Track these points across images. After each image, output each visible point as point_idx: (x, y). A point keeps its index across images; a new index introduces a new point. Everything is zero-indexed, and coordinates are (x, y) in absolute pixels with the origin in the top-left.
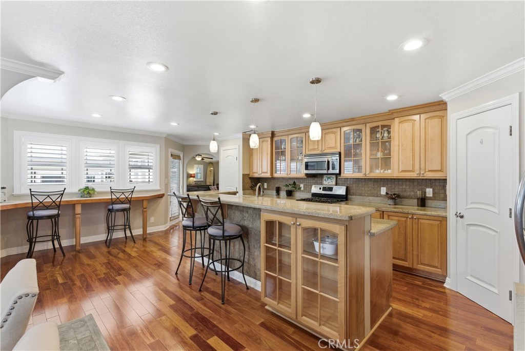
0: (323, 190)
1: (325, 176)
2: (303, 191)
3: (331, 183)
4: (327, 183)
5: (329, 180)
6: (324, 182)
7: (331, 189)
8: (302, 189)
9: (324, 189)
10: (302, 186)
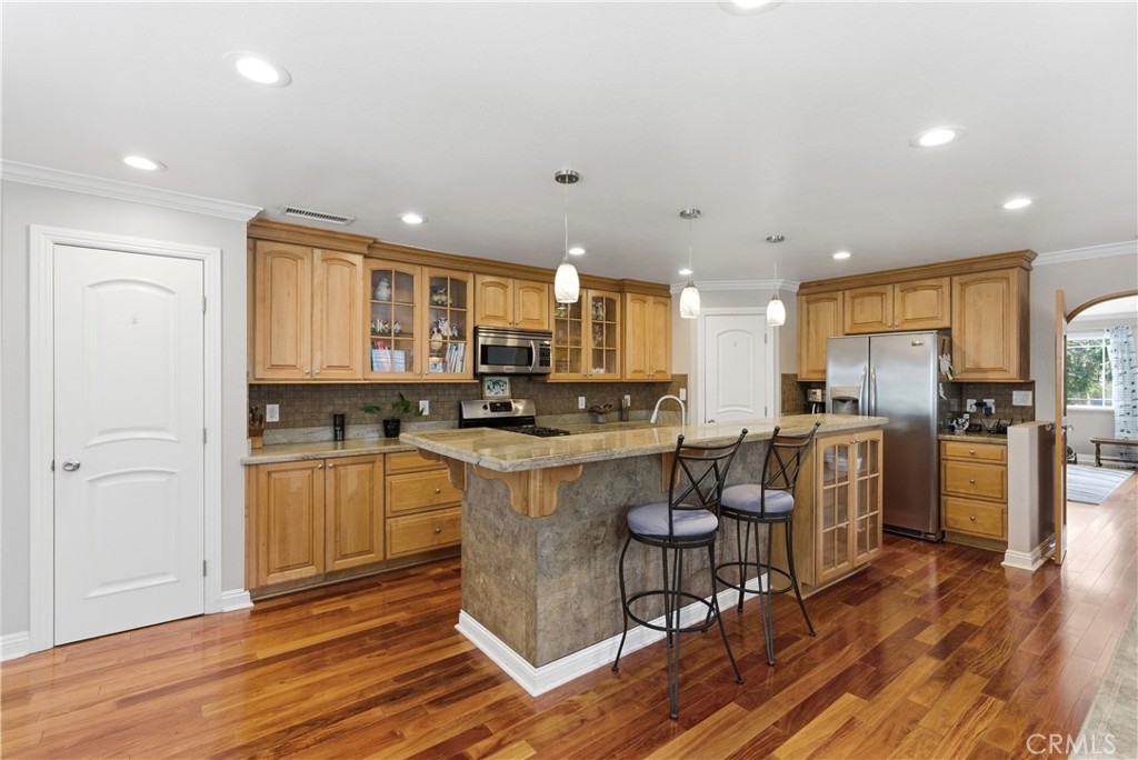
0: (492, 410)
1: (487, 378)
2: (427, 419)
3: (501, 394)
4: (492, 394)
5: (497, 387)
6: (487, 393)
7: (507, 406)
8: (426, 413)
9: (494, 407)
10: (424, 405)
